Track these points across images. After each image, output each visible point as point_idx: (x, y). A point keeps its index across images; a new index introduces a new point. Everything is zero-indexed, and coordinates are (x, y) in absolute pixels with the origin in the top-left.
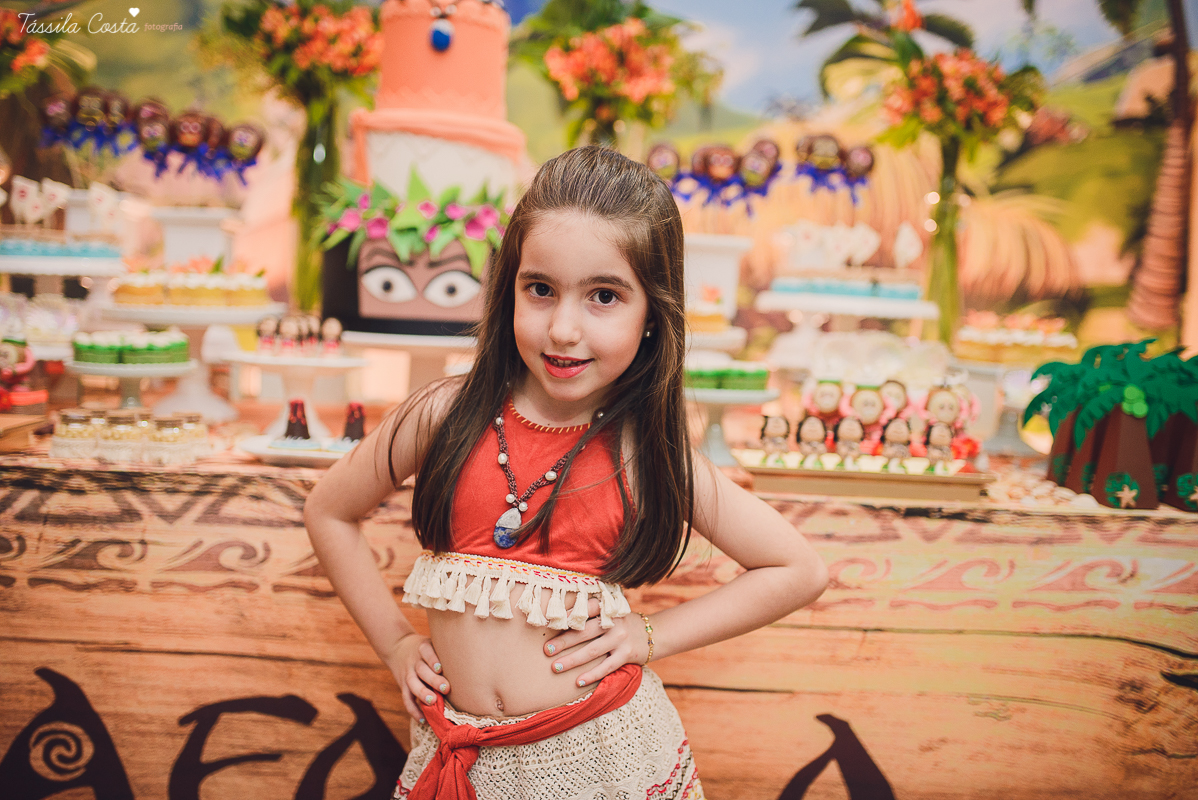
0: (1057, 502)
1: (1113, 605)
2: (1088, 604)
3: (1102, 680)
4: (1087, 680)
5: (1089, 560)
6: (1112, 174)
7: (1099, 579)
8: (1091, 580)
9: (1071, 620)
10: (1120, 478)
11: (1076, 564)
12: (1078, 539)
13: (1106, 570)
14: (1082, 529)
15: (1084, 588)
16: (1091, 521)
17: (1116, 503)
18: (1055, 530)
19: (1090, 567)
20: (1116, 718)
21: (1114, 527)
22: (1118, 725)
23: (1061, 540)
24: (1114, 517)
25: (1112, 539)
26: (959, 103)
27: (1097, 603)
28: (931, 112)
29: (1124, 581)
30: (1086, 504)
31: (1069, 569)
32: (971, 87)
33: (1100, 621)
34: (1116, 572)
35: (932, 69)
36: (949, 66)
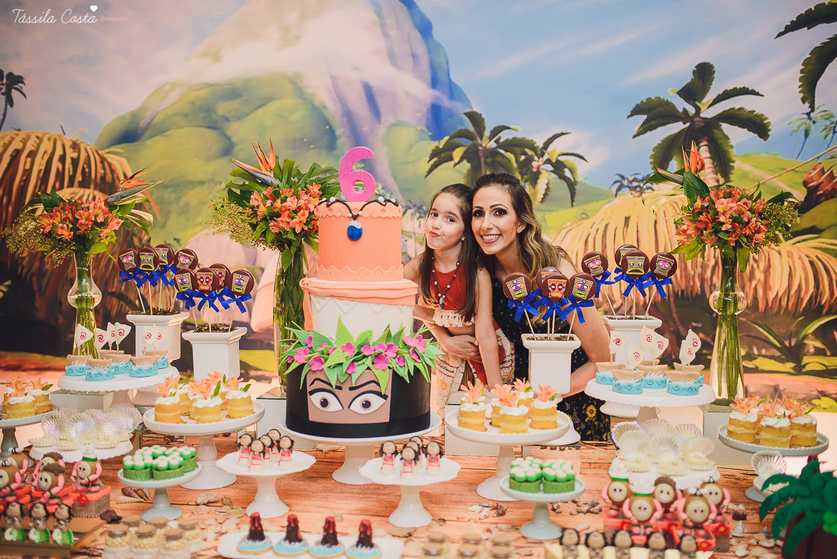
26: (727, 232)
32: (738, 221)
35: (710, 208)
36: (722, 205)
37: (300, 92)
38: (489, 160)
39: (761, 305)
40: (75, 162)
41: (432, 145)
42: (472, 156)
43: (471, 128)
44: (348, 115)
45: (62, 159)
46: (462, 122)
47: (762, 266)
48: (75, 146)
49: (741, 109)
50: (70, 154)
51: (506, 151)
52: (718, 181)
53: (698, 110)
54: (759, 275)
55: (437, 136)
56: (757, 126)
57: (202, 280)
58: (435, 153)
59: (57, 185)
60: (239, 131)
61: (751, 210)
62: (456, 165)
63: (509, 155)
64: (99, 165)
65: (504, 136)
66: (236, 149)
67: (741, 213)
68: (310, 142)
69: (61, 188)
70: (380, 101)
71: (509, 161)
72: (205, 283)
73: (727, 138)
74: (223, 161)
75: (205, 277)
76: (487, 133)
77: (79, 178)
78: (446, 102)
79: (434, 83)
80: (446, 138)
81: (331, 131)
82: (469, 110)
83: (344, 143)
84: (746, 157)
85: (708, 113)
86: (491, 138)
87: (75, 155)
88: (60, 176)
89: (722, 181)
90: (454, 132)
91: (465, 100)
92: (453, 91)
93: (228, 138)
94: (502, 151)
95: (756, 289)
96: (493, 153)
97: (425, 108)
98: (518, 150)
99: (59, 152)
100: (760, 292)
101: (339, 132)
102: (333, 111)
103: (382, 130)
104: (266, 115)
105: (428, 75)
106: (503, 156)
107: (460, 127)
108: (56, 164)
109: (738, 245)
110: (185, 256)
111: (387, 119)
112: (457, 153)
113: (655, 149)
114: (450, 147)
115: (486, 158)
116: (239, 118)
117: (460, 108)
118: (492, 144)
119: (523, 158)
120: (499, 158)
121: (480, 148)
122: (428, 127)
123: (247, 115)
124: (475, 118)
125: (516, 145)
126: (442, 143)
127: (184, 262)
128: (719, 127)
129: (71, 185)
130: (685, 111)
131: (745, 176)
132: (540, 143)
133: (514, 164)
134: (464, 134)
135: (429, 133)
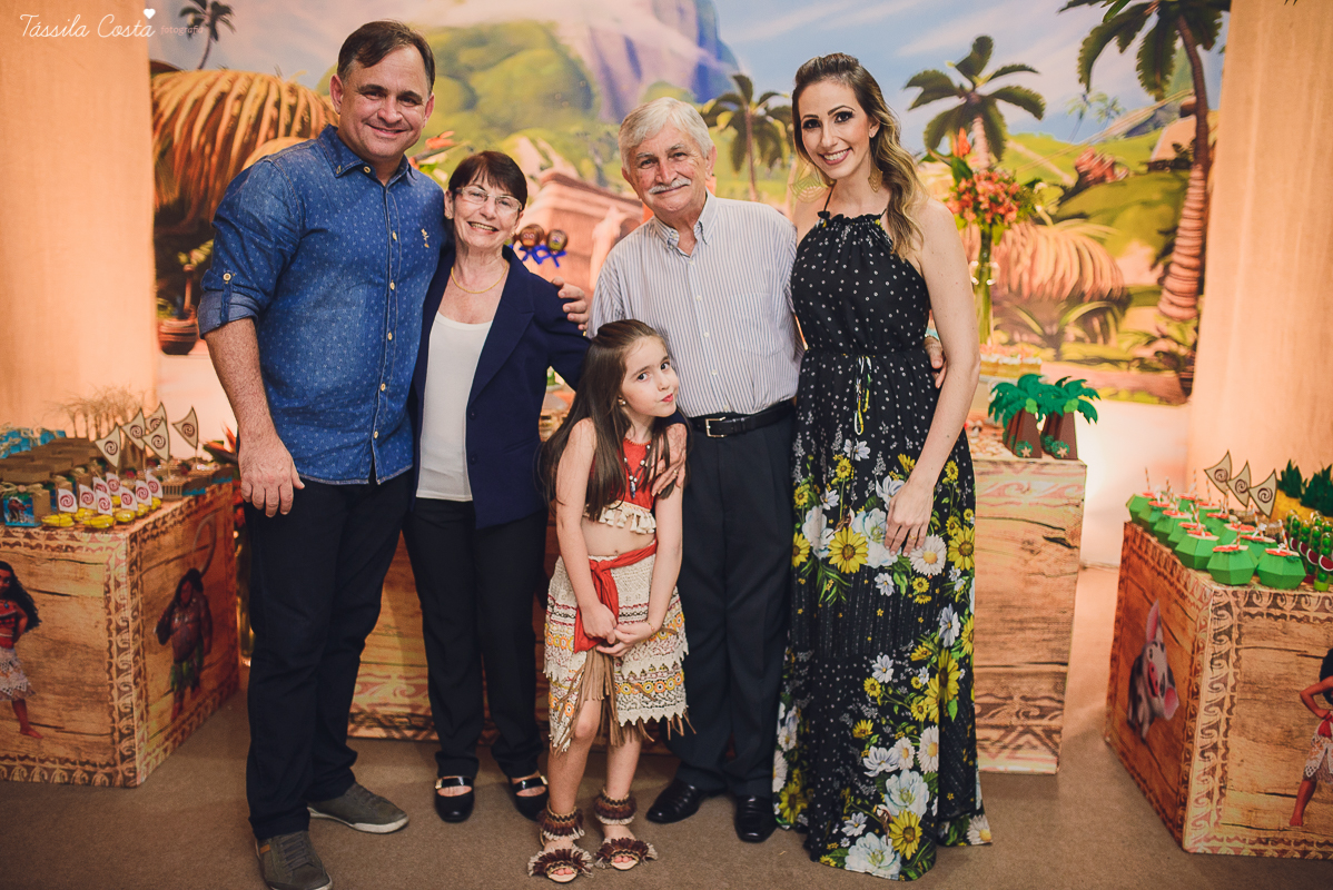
0: (993, 454)
1: (1019, 504)
2: (1006, 503)
3: (1013, 539)
4: (1007, 539)
5: (1007, 482)
6: (1146, 204)
7: (1012, 491)
8: (1007, 492)
9: (998, 511)
10: (1023, 443)
11: (1001, 484)
12: (1001, 472)
13: (1016, 487)
14: (1003, 468)
15: (1004, 495)
16: (1008, 464)
17: (1021, 455)
18: (990, 468)
19: (1008, 486)
20: (1020, 557)
21: (1019, 466)
22: (1022, 561)
23: (993, 473)
24: (1018, 462)
25: (1017, 472)
26: (985, 211)
27: (1011, 503)
28: (970, 215)
29: (1024, 492)
30: (1007, 455)
31: (998, 486)
32: (994, 202)
33: (1012, 511)
34: (1020, 488)
35: (971, 189)
36: (982, 187)
37: (553, 42)
38: (757, 128)
39: (1026, 291)
40: (293, 109)
42: (738, 122)
43: (736, 90)
44: (606, 70)
45: (278, 105)
46: (729, 86)
47: (1029, 250)
48: (293, 91)
49: (1018, 88)
50: (287, 100)
51: (775, 118)
52: (989, 160)
53: (974, 85)
54: (1026, 261)
55: (702, 100)
56: (1033, 105)
59: (271, 134)
60: (483, 82)
61: (1007, 193)
62: (722, 131)
63: (778, 124)
64: (322, 115)
65: (773, 103)
66: (481, 102)
67: (997, 195)
68: (563, 99)
69: (276, 137)
70: (642, 57)
71: (776, 129)
73: (1001, 116)
74: (465, 115)
76: (756, 98)
77: (297, 127)
78: (713, 63)
79: (702, 41)
80: (712, 102)
81: (587, 88)
82: (737, 73)
83: (601, 99)
84: (1020, 137)
85: (985, 89)
86: (760, 103)
87: (293, 101)
88: (275, 124)
89: (994, 160)
90: (720, 95)
91: (733, 62)
92: (721, 52)
93: (471, 91)
94: (770, 119)
95: (1021, 276)
96: (761, 121)
97: (690, 69)
99: (273, 97)
100: (1026, 278)
101: (595, 89)
103: (642, 90)
104: (515, 66)
105: (694, 32)
106: (770, 124)
107: (727, 91)
108: (269, 111)
109: (994, 221)
111: (649, 78)
112: (723, 119)
113: (929, 125)
114: (715, 112)
115: (753, 124)
117: (728, 72)
118: (760, 111)
120: (766, 127)
121: (748, 115)
122: (694, 89)
123: (494, 64)
124: (744, 83)
126: (708, 106)
128: (993, 104)
129: (287, 134)
130: (961, 87)
131: (1017, 157)
133: (783, 134)
134: (731, 99)
135: (693, 96)
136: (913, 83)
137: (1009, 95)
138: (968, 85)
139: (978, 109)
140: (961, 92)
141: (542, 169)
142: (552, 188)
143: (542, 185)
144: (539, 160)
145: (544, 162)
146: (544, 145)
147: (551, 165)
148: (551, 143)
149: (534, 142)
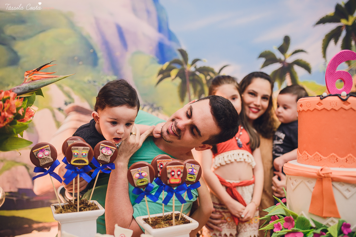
37: (72, 25)
38: (191, 78)
41: (159, 67)
42: (181, 74)
43: (181, 58)
44: (106, 44)
46: (175, 54)
51: (200, 73)
53: (285, 58)
55: (162, 62)
57: (173, 173)
58: (161, 72)
62: (173, 80)
63: (202, 76)
65: (199, 65)
66: (22, 61)
68: (79, 60)
70: (127, 37)
71: (201, 79)
72: (176, 176)
75: (176, 170)
76: (190, 62)
78: (167, 42)
79: (160, 29)
80: (167, 64)
81: (95, 54)
82: (179, 48)
83: (103, 61)
86: (192, 65)
90: (172, 60)
91: (177, 42)
92: (171, 36)
94: (197, 73)
96: (193, 74)
97: (155, 45)
98: (206, 73)
101: (100, 54)
102: (95, 40)
103: (128, 56)
104: (46, 38)
105: (156, 24)
106: (198, 76)
107: (175, 58)
110: (107, 147)
111: (132, 49)
112: (174, 73)
114: (169, 69)
115: (189, 76)
116: (24, 38)
117: (175, 47)
118: (192, 69)
119: (208, 78)
120: (196, 77)
121: (186, 71)
122: (157, 56)
123: (30, 37)
124: (183, 53)
125: (205, 70)
126: (165, 66)
127: (106, 154)
128: (293, 67)
130: (280, 58)
132: (217, 70)
133: (204, 81)
134: (177, 62)
135: (158, 60)
136: (261, 56)
137: (298, 63)
138: (282, 58)
139: (287, 69)
140: (280, 61)
141: (66, 104)
142: (74, 116)
143: (67, 114)
144: (66, 99)
145: (68, 100)
146: (67, 88)
147: (72, 100)
148: (72, 87)
149: (60, 86)
